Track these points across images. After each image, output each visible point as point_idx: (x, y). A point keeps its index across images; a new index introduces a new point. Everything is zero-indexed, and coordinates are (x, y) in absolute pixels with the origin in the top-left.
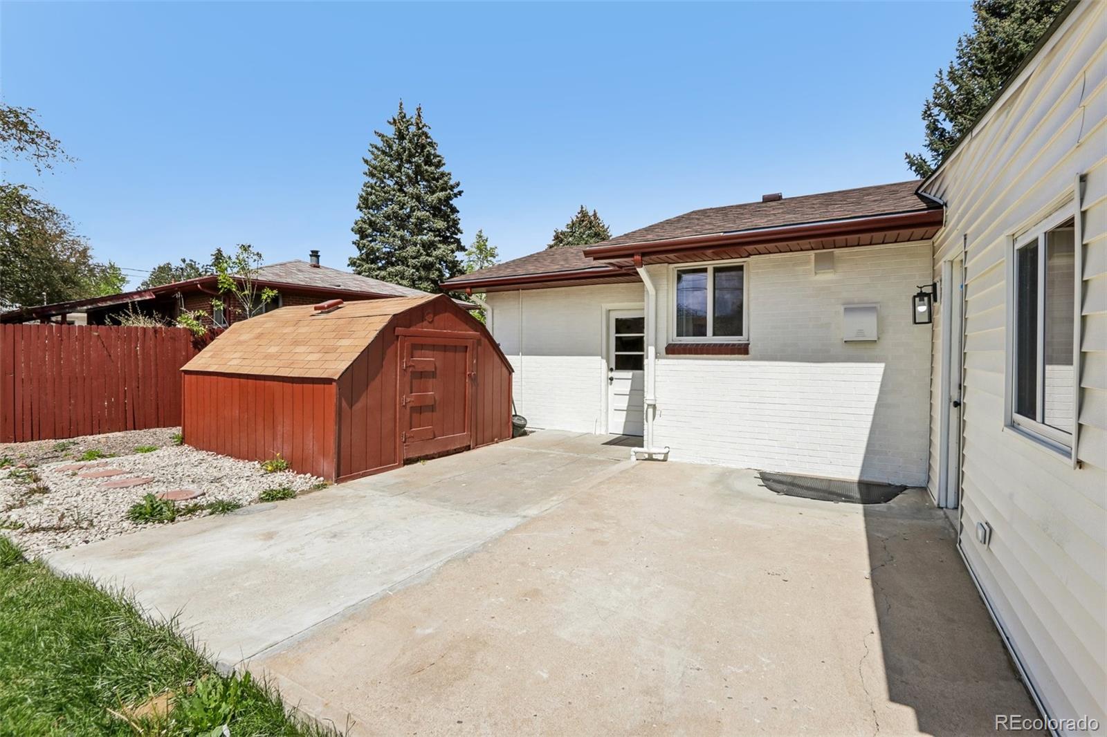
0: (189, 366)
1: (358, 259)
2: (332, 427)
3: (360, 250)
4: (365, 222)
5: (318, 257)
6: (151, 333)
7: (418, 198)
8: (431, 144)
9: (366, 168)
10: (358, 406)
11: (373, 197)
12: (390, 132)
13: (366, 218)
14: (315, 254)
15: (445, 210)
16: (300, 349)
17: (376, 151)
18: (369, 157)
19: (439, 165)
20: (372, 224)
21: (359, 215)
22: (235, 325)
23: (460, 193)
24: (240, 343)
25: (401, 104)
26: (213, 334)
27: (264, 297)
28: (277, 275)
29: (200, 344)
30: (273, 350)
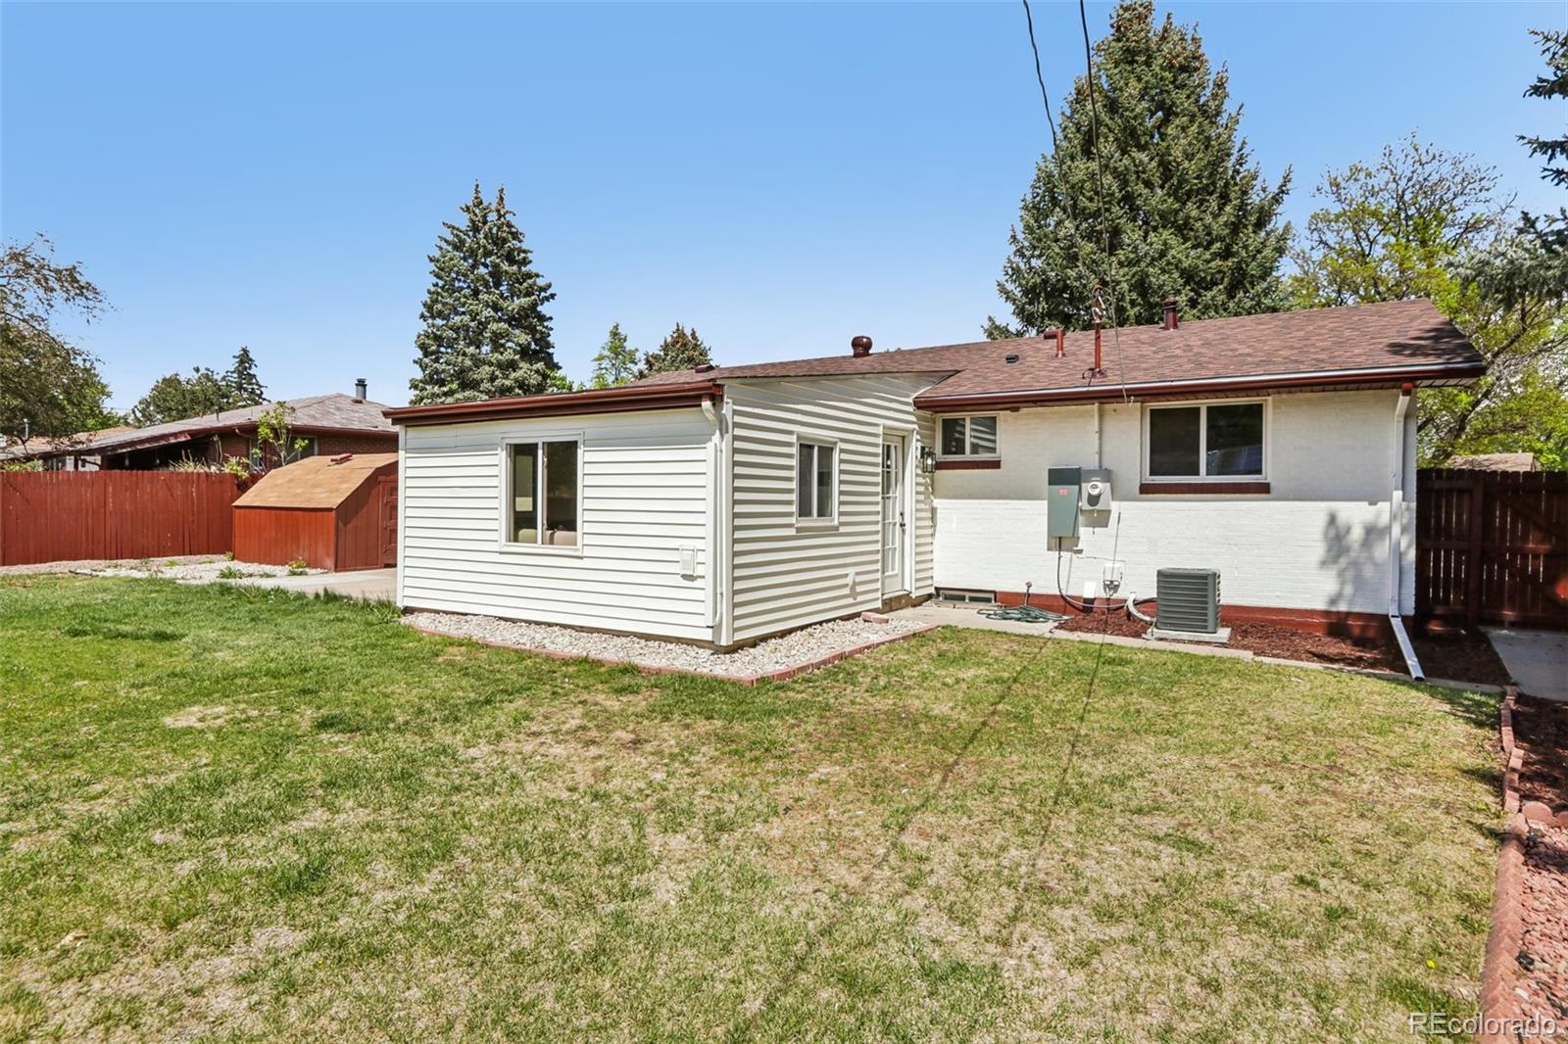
0: (237, 503)
1: (421, 381)
2: (333, 538)
3: (424, 371)
4: (428, 337)
5: (364, 386)
6: (203, 478)
7: (496, 308)
8: (515, 236)
9: (432, 267)
10: (350, 526)
11: (439, 306)
12: (463, 222)
13: (430, 331)
14: (361, 384)
15: (530, 319)
16: (317, 490)
17: (444, 245)
18: (437, 254)
19: (525, 262)
20: (438, 339)
21: (422, 327)
22: (273, 471)
23: (553, 296)
24: (276, 485)
25: (477, 186)
26: (254, 479)
27: (297, 446)
28: (313, 417)
29: (243, 486)
30: (298, 491)
